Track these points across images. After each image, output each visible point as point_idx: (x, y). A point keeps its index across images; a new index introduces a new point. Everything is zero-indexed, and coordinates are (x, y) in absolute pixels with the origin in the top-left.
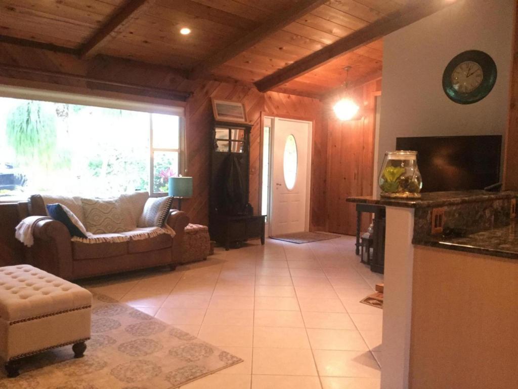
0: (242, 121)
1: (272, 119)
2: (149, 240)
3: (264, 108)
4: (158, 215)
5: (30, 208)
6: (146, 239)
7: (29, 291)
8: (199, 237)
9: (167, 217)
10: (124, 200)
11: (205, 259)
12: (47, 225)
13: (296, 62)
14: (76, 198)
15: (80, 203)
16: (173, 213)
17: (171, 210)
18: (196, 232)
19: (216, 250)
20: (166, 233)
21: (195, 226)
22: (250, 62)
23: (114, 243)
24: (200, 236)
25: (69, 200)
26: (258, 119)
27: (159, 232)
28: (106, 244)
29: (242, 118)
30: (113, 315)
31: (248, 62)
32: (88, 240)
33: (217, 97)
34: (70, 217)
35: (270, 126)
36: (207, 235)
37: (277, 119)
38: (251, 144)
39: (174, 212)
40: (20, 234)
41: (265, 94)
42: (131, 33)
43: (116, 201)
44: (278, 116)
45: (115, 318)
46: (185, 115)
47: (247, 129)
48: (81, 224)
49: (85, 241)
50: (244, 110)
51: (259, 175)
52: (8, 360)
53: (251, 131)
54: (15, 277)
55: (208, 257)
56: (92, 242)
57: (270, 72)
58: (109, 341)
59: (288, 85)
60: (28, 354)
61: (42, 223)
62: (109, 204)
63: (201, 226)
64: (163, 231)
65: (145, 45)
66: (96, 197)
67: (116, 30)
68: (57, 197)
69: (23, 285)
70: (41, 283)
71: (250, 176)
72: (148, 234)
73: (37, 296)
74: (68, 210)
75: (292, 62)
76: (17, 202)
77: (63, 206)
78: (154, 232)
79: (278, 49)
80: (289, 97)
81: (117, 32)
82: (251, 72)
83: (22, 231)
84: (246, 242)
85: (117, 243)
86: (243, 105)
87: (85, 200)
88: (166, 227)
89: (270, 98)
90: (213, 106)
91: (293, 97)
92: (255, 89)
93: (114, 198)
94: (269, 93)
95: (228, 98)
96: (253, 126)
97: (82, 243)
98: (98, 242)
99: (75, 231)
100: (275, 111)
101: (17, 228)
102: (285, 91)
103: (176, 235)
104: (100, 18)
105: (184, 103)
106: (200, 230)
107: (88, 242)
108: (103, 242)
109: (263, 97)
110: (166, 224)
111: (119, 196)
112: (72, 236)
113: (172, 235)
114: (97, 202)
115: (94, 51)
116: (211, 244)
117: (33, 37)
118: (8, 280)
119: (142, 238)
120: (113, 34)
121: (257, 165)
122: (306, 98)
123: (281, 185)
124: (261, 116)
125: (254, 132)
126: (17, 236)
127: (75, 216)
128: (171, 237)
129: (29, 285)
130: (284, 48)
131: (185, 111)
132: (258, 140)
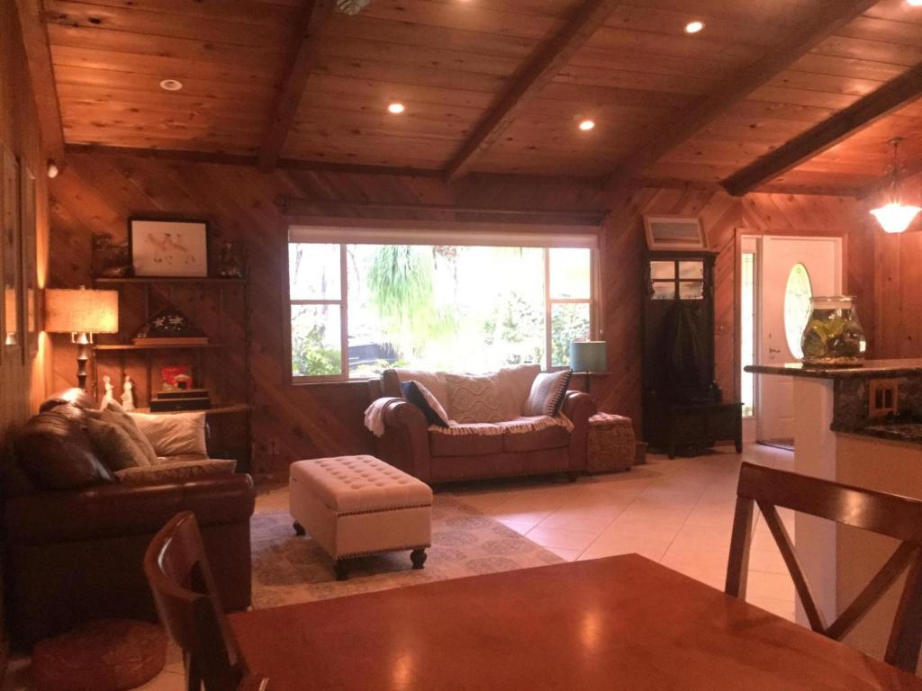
0: (699, 247)
1: (758, 239)
2: (532, 433)
3: (742, 222)
4: (549, 397)
5: (382, 387)
6: (528, 433)
7: (363, 481)
8: (615, 433)
9: (563, 402)
10: (503, 375)
11: (628, 470)
12: (398, 408)
13: (788, 143)
14: (439, 374)
15: (444, 381)
16: (572, 396)
17: (568, 392)
18: (610, 425)
19: (649, 457)
20: (560, 424)
21: (610, 417)
22: (704, 153)
23: (484, 435)
24: (618, 432)
25: (431, 376)
26: (731, 240)
27: (548, 423)
28: (473, 436)
29: (698, 242)
30: (471, 528)
31: (700, 153)
32: (449, 430)
33: (653, 213)
34: (427, 399)
35: (755, 251)
36: (631, 432)
37: (767, 239)
38: (716, 285)
39: (573, 394)
40: (369, 421)
41: (743, 198)
42: (510, 139)
43: (492, 378)
44: (768, 232)
45: (474, 532)
46: (599, 247)
47: (709, 260)
48: (441, 409)
49: (446, 432)
50: (703, 229)
51: (734, 335)
52: (336, 559)
53: (716, 263)
54: (352, 468)
55: (633, 467)
56: (455, 433)
57: (744, 162)
58: (458, 556)
59: (785, 178)
60: (358, 554)
61: (393, 405)
62: (482, 382)
63: (620, 417)
64: (555, 422)
65: (533, 152)
66: (467, 372)
67: (487, 139)
68: (415, 373)
69: (359, 475)
70: (379, 475)
71: (716, 337)
72: (533, 425)
73: (370, 487)
74: (424, 389)
75: (782, 143)
76: (367, 379)
77: (419, 384)
78: (541, 423)
79: (749, 128)
80: (791, 199)
81: (487, 143)
82: (711, 167)
83: (370, 417)
84: (712, 449)
85: (489, 436)
86: (701, 221)
87: (450, 376)
88: (560, 416)
89: (753, 203)
90: (646, 227)
91: (799, 198)
92: (723, 194)
93: (490, 373)
94: (750, 195)
95: (675, 212)
96: (718, 253)
97: (442, 434)
98: (462, 434)
99: (434, 418)
100: (763, 226)
101: (366, 412)
102: (782, 189)
103: (574, 429)
104: (466, 127)
105: (596, 228)
106: (617, 423)
107: (449, 433)
108: (469, 435)
109: (739, 204)
110: (561, 413)
111: (498, 371)
112: (429, 425)
113: (568, 429)
114: (466, 379)
115: (462, 169)
116: (638, 446)
117: (385, 162)
118: (344, 470)
119: (524, 431)
120: (483, 145)
121: (730, 318)
122: (826, 197)
123: (779, 351)
124: (735, 236)
125: (722, 263)
126: (366, 424)
127: (434, 398)
128: (567, 431)
129: (365, 476)
130: (759, 125)
131: (599, 240)
132: (731, 276)
